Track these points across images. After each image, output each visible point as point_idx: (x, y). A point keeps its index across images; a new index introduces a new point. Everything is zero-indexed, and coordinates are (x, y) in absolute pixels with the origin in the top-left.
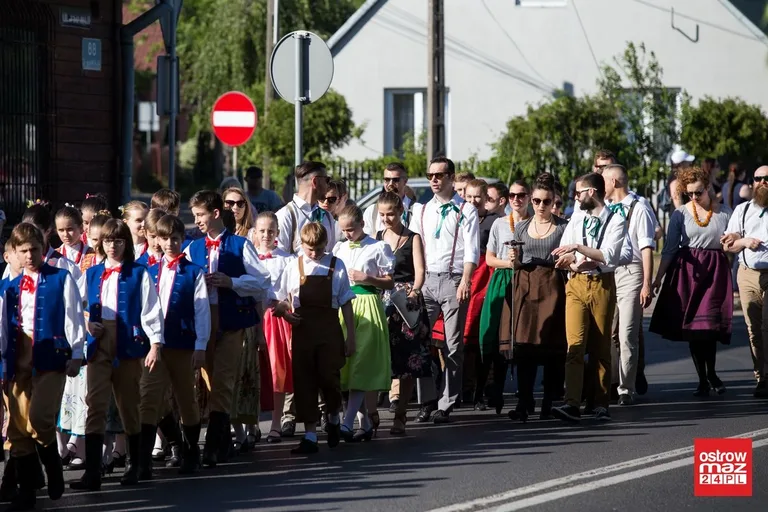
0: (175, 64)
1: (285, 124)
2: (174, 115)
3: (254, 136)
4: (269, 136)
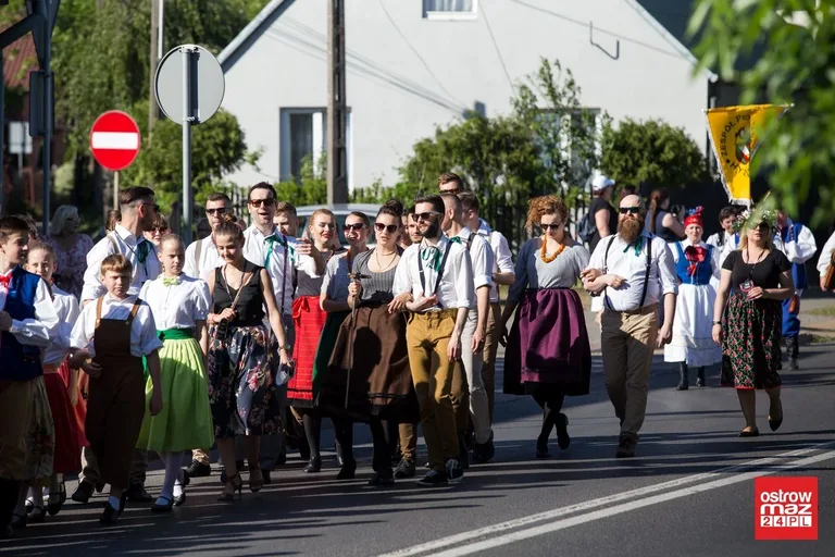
0: (49, 80)
1: (172, 146)
2: (49, 136)
3: (137, 160)
4: (155, 159)
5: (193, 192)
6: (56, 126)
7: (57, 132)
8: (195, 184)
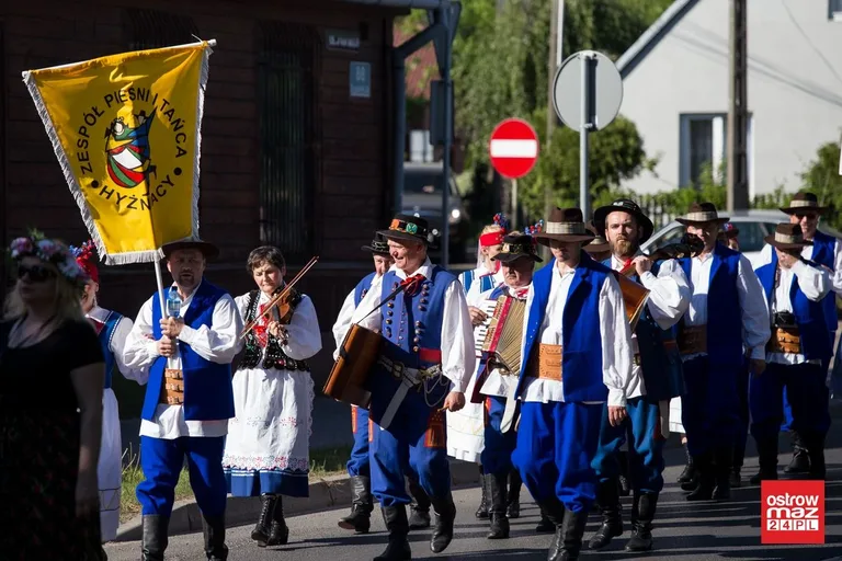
0: (449, 89)
1: (570, 153)
2: (449, 144)
3: (536, 168)
4: (553, 167)
5: (590, 199)
6: (456, 135)
7: (456, 141)
8: (593, 192)
